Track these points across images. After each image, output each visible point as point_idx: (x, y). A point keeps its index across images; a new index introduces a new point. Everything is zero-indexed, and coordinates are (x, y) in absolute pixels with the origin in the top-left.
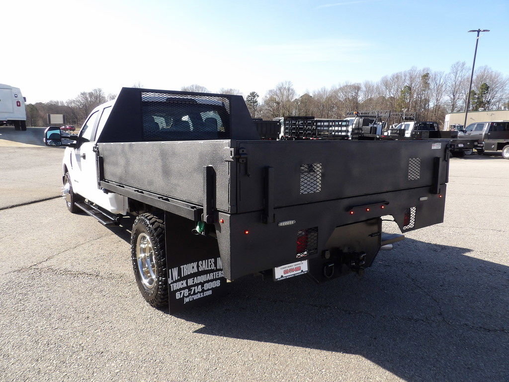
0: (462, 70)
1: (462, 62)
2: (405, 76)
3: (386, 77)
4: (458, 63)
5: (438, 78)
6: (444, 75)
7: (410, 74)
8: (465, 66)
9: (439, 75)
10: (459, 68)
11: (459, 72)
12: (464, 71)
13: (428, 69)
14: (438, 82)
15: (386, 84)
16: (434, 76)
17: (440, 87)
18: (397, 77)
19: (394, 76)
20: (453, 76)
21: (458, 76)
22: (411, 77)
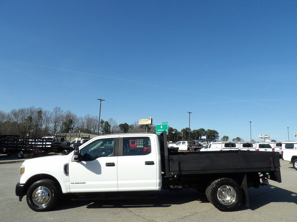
0: (59, 111)
1: (58, 107)
2: (28, 110)
3: (15, 110)
4: (57, 107)
5: (47, 114)
6: (50, 113)
7: (30, 109)
8: (60, 109)
9: (47, 112)
10: (58, 110)
11: (57, 112)
12: (60, 112)
13: (41, 109)
14: (47, 116)
15: (15, 114)
16: (44, 113)
17: (48, 119)
18: (22, 111)
19: (20, 110)
20: (54, 114)
21: (57, 114)
22: (31, 112)
